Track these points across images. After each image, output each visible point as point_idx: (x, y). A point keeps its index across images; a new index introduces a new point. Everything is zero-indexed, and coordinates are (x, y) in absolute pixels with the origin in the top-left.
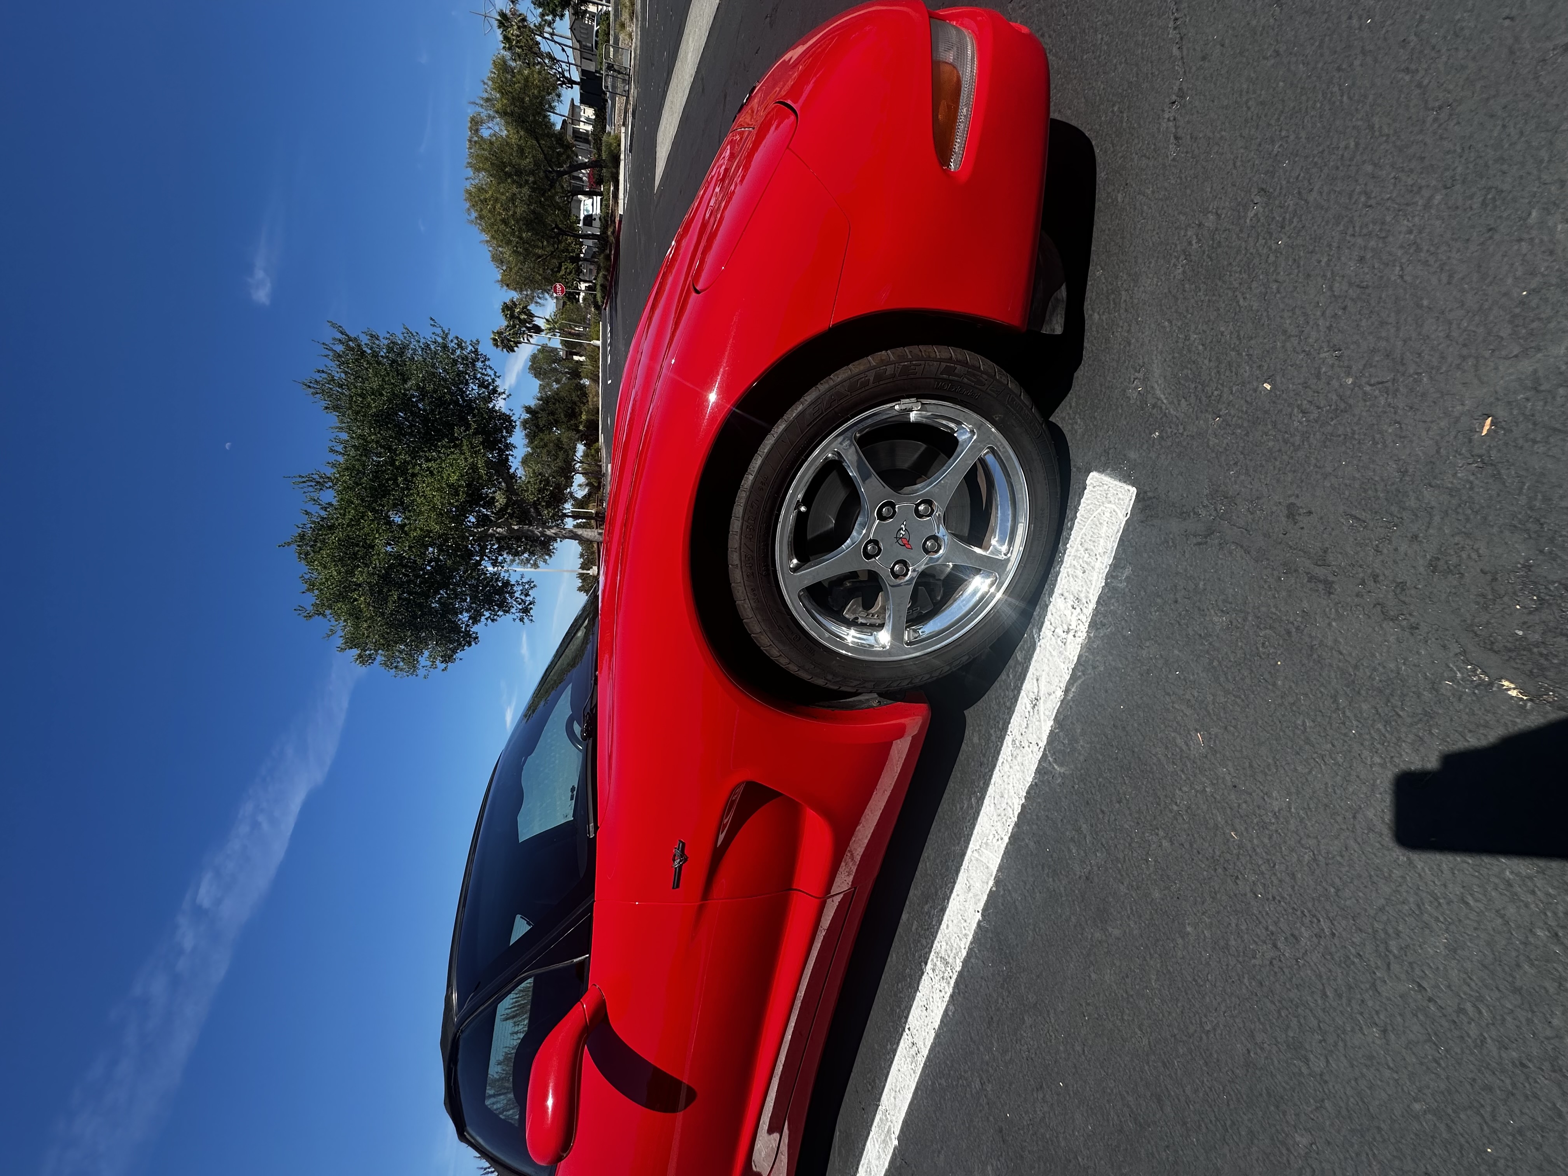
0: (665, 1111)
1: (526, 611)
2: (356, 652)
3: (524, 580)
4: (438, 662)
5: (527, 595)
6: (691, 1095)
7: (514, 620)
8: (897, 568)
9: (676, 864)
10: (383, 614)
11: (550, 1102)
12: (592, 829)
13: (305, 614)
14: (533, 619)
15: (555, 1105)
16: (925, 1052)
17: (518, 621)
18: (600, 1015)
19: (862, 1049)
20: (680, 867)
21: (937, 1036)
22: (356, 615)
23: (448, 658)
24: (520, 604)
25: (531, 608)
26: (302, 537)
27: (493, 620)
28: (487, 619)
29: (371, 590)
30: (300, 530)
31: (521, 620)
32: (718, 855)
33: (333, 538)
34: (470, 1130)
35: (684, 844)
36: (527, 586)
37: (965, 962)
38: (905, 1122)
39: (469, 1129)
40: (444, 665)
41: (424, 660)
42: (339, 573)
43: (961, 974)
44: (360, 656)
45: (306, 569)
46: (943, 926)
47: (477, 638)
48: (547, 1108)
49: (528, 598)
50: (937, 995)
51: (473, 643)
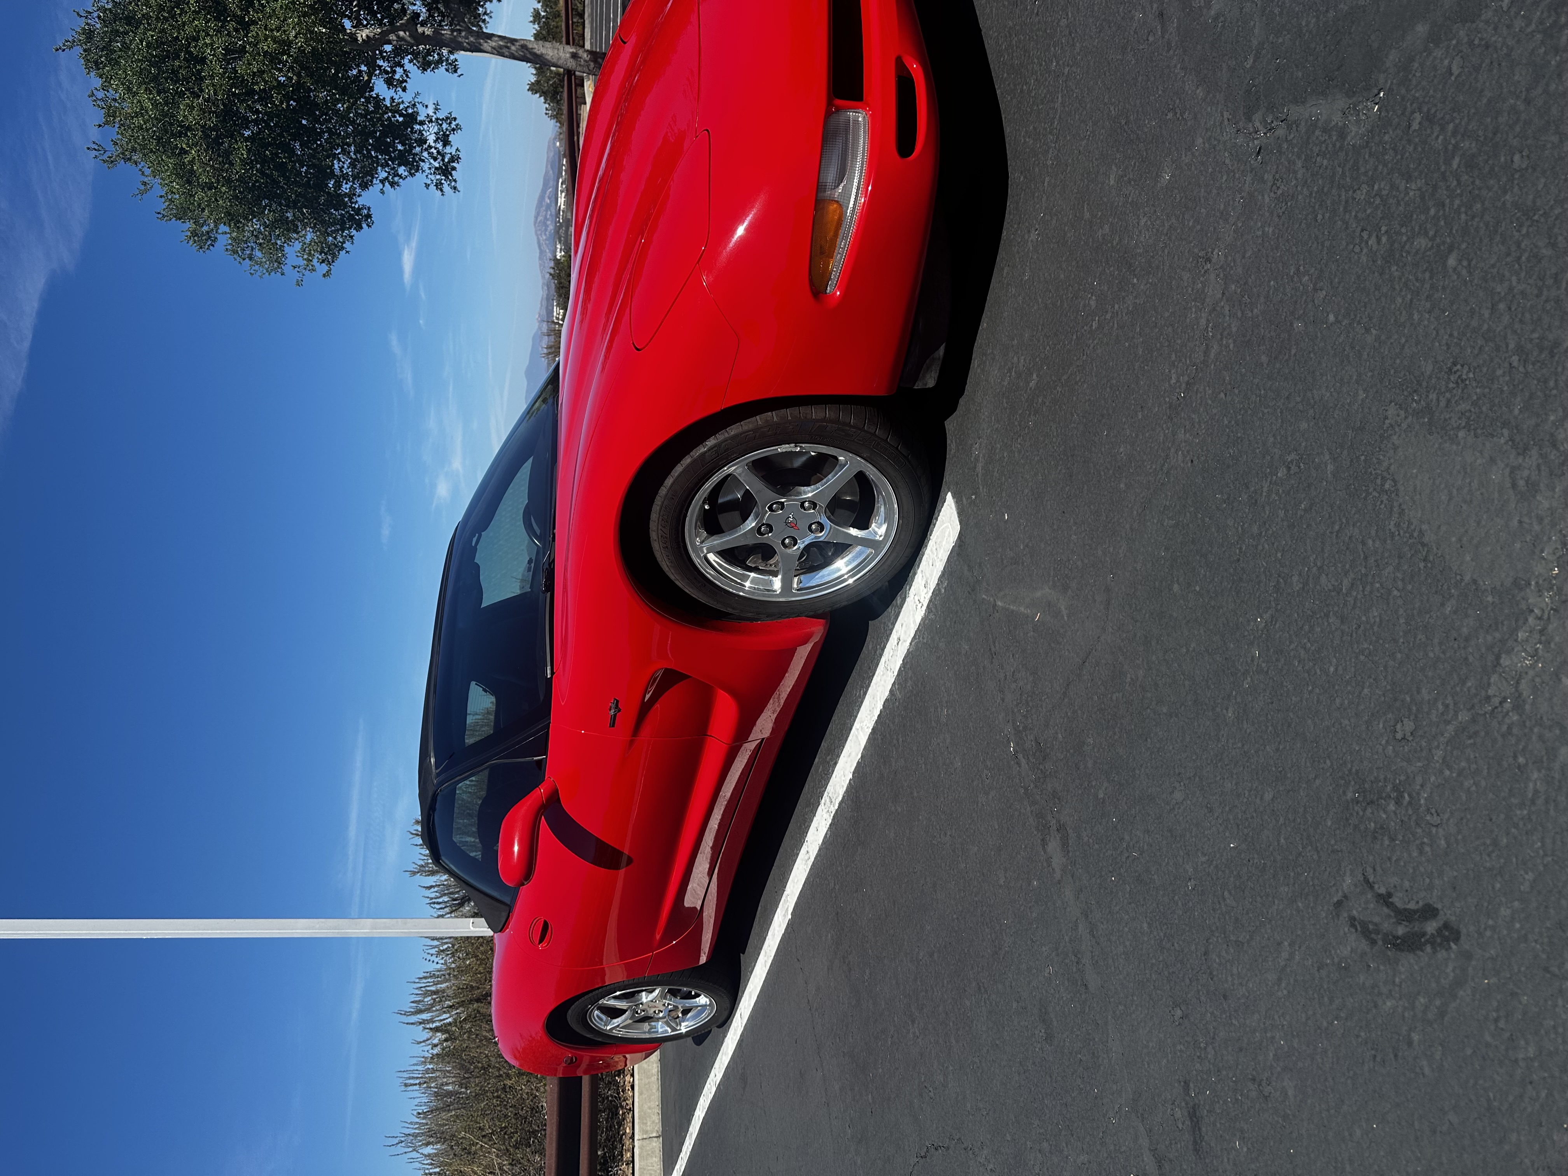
0: (609, 868)
1: (446, 170)
2: (190, 225)
3: (441, 115)
4: (315, 261)
5: (446, 143)
6: (630, 861)
7: (427, 186)
8: (787, 541)
9: (612, 712)
10: (228, 181)
11: (516, 848)
12: (549, 672)
13: (105, 157)
14: (458, 185)
15: (519, 851)
16: (812, 859)
17: (433, 187)
18: (554, 798)
19: (781, 850)
20: (615, 715)
21: (820, 850)
22: (187, 176)
23: (330, 253)
24: (435, 159)
25: (454, 169)
26: (89, 34)
27: (392, 184)
28: (382, 182)
29: (206, 136)
30: (82, 22)
31: (439, 186)
32: (645, 708)
33: (136, 41)
34: (445, 860)
35: (617, 702)
36: (445, 126)
37: (840, 804)
38: (796, 903)
39: (443, 858)
40: (324, 268)
41: (293, 251)
42: (155, 105)
43: (837, 811)
44: (194, 234)
45: (98, 82)
46: (834, 776)
47: (369, 216)
48: (513, 852)
49: (448, 150)
50: (824, 822)
51: (364, 225)
